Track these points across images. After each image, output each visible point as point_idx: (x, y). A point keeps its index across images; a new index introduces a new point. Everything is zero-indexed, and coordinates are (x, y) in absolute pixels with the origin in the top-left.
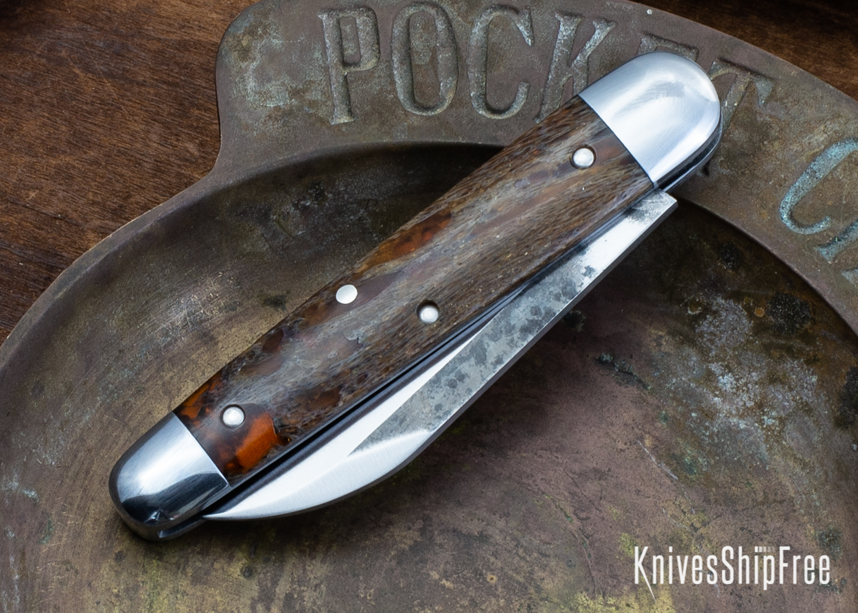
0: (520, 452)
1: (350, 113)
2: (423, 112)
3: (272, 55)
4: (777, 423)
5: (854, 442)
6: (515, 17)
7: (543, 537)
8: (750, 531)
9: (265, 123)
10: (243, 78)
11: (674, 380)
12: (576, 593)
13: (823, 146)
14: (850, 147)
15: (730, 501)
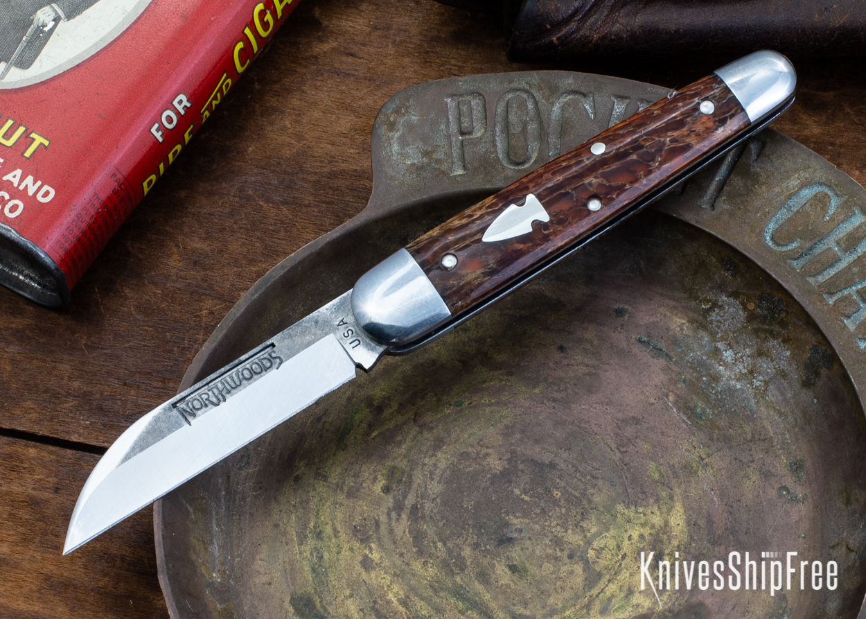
0: (580, 405)
1: (464, 167)
2: (515, 166)
3: (410, 127)
4: (763, 384)
5: (815, 398)
6: (583, 99)
7: (594, 464)
8: (741, 461)
9: (403, 176)
10: (390, 143)
11: (692, 355)
12: (616, 504)
13: (797, 189)
14: (817, 189)
15: (727, 439)
